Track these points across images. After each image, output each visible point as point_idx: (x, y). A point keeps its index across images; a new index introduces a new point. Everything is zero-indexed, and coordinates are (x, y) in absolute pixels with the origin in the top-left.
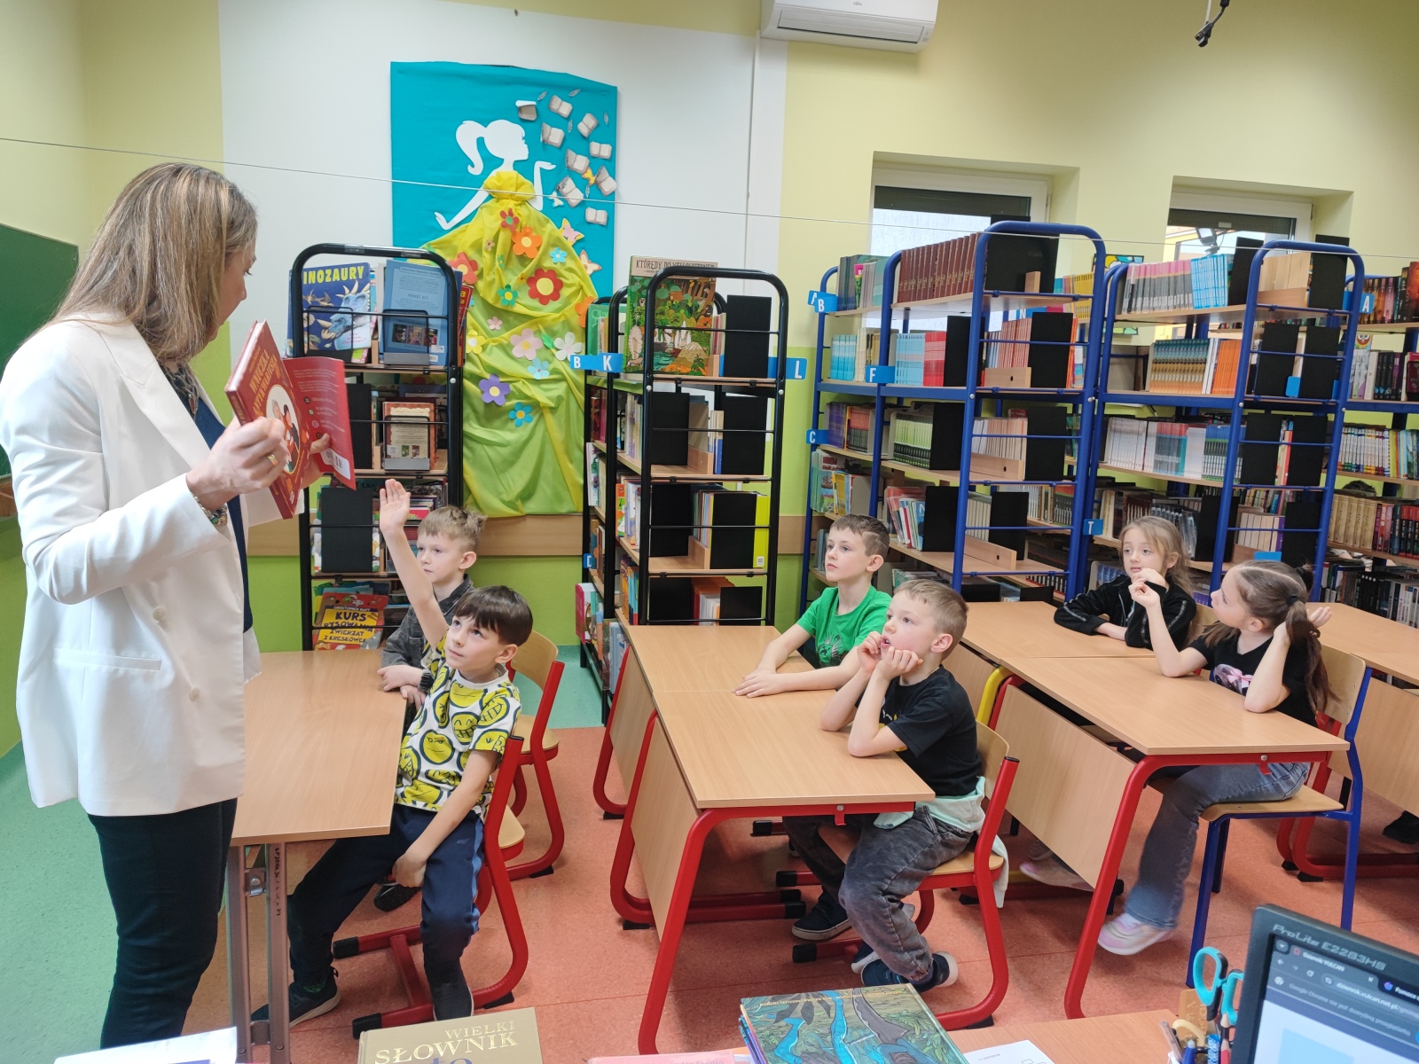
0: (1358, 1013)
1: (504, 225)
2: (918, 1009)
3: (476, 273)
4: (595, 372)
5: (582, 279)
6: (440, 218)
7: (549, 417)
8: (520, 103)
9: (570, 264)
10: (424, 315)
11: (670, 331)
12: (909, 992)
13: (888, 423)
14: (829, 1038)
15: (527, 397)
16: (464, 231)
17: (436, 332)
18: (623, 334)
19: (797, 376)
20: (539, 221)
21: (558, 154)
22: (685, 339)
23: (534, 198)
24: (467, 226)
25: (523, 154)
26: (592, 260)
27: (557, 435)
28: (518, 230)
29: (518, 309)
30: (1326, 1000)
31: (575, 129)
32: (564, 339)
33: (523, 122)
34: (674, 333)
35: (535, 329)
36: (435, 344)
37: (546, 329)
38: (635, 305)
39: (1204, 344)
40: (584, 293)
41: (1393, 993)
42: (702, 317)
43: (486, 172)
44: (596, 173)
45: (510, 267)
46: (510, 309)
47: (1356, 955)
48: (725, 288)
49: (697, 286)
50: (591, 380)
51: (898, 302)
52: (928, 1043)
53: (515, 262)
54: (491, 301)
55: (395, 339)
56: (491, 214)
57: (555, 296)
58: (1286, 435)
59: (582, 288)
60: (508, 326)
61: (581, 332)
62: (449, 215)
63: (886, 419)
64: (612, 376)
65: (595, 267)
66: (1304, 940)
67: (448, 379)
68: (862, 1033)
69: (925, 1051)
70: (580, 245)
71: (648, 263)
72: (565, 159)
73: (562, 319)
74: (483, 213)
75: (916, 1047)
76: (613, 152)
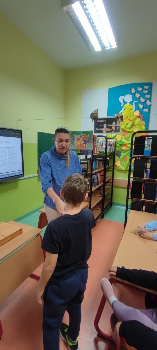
21: (138, 99)
23: (133, 108)
31: (142, 93)
33: (132, 94)
43: (124, 105)
76: (151, 96)
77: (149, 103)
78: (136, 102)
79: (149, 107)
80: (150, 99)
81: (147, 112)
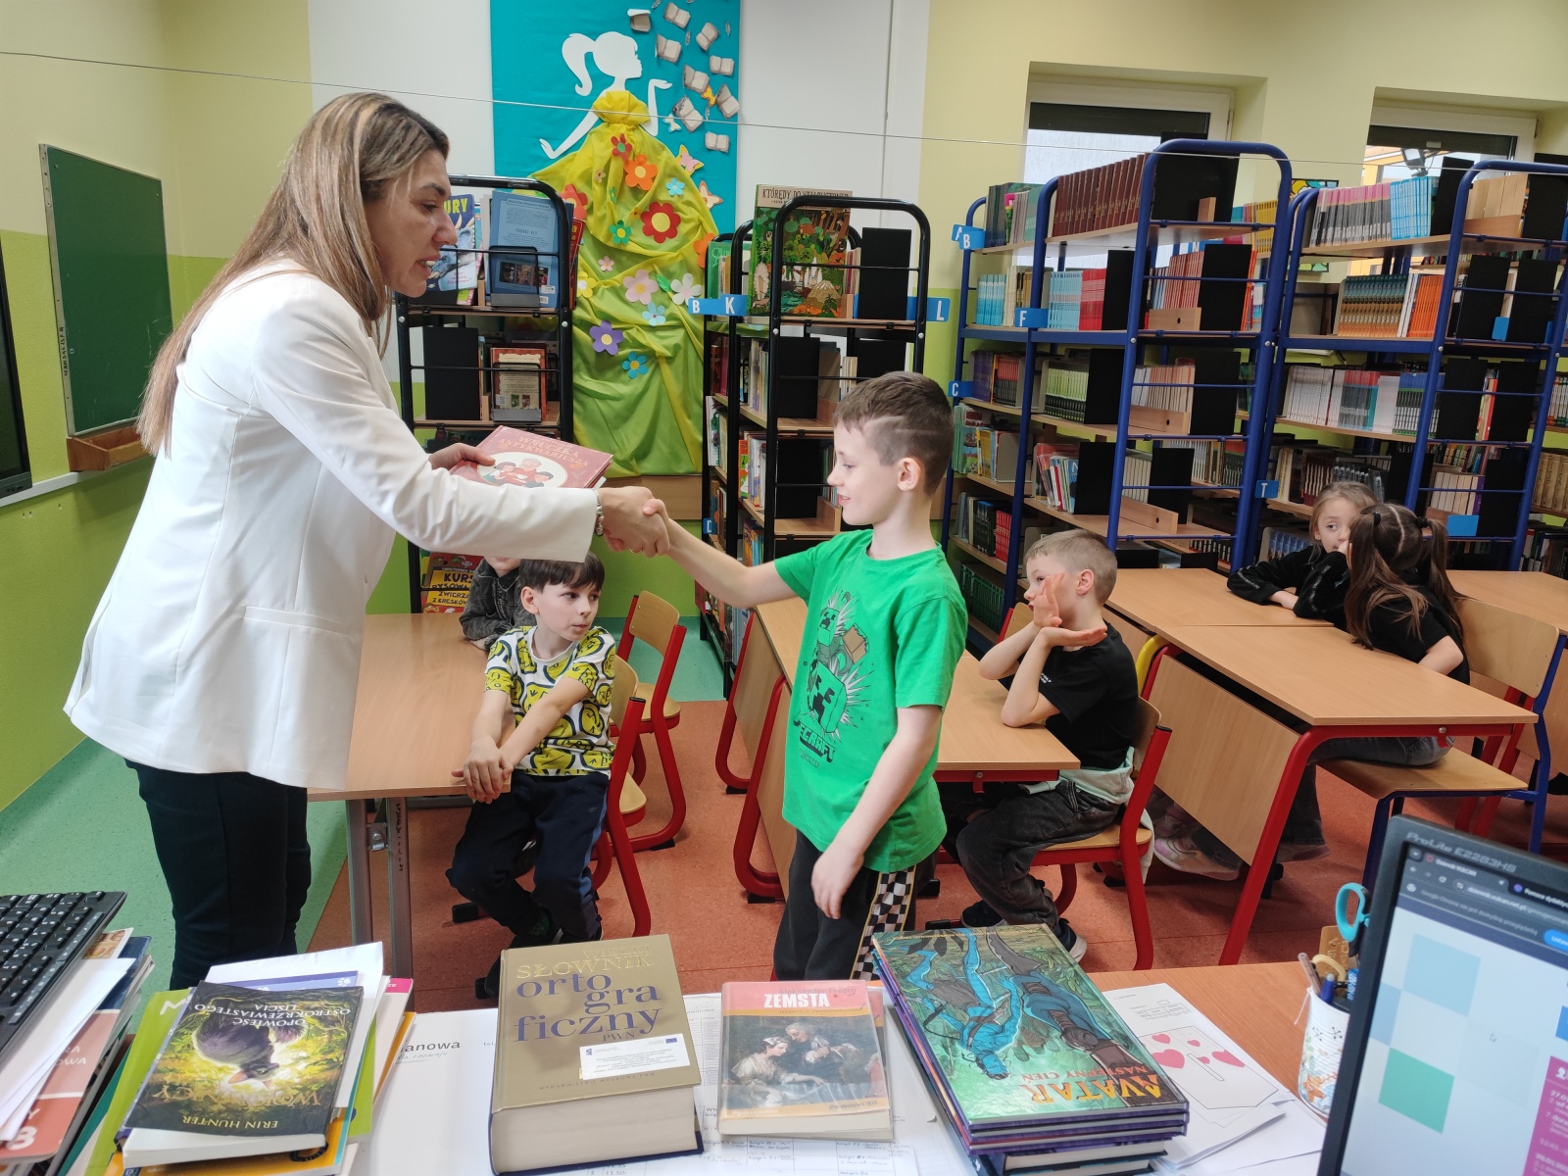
0: (1487, 915)
1: (616, 153)
2: (1053, 946)
3: (586, 207)
4: (715, 317)
5: (702, 212)
6: (546, 146)
7: (665, 368)
8: (632, 12)
9: (688, 197)
10: (533, 252)
11: (799, 268)
12: (1044, 931)
13: (1039, 373)
14: (961, 968)
15: (641, 346)
16: (573, 160)
17: (546, 271)
18: (747, 274)
19: (939, 318)
20: (654, 148)
21: (675, 70)
22: (816, 277)
23: (648, 122)
24: (575, 155)
25: (635, 70)
26: (712, 192)
27: (674, 388)
28: (631, 158)
29: (632, 247)
30: (1457, 904)
31: (694, 41)
32: (681, 281)
33: (636, 33)
34: (804, 270)
35: (651, 270)
36: (546, 284)
37: (662, 269)
38: (761, 239)
39: (1402, 280)
40: (704, 230)
41: (1522, 895)
42: (835, 252)
43: (596, 92)
44: (718, 93)
45: (623, 200)
46: (623, 248)
47: (1488, 859)
48: (860, 220)
49: (830, 217)
50: (711, 326)
51: (1053, 235)
52: (1062, 976)
53: (628, 195)
54: (601, 239)
55: (503, 279)
56: (601, 140)
57: (672, 232)
58: (1491, 383)
59: (701, 223)
60: (620, 267)
61: (699, 272)
62: (555, 142)
63: (1037, 368)
64: (735, 320)
65: (714, 200)
66: (1437, 847)
67: (560, 323)
68: (994, 965)
69: (1058, 982)
70: (698, 175)
71: (775, 192)
72: (683, 76)
73: (680, 258)
74: (593, 139)
75: (1049, 978)
76: (736, 67)
77: (730, 106)
78: (664, 85)
80: (732, 81)
81: (723, 152)
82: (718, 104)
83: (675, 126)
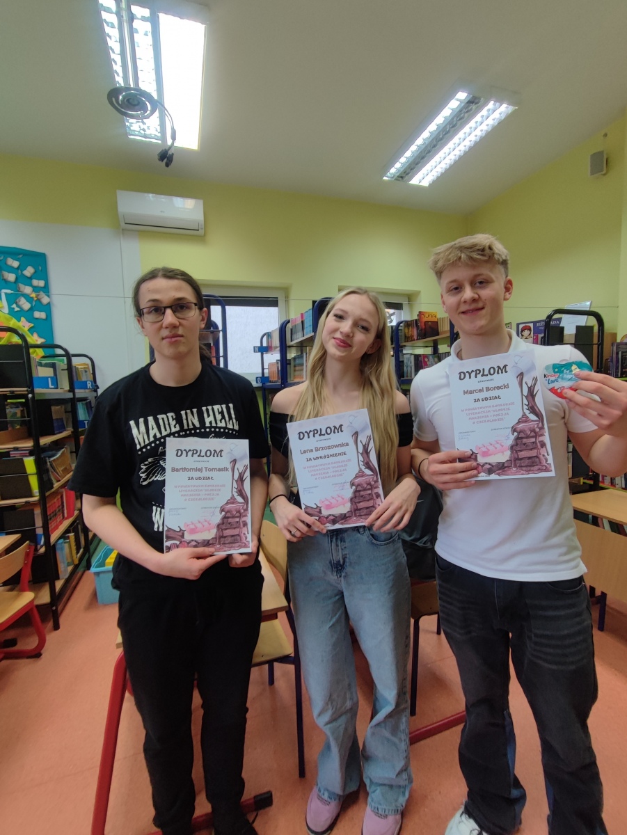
20: (6, 318)
21: (14, 286)
23: (3, 308)
31: (22, 273)
44: (38, 295)
65: (41, 340)
70: (32, 329)
72: (19, 288)
76: (47, 284)
77: (45, 300)
78: (9, 291)
79: (48, 308)
80: (46, 289)
81: (44, 319)
82: (39, 300)
83: (17, 309)
